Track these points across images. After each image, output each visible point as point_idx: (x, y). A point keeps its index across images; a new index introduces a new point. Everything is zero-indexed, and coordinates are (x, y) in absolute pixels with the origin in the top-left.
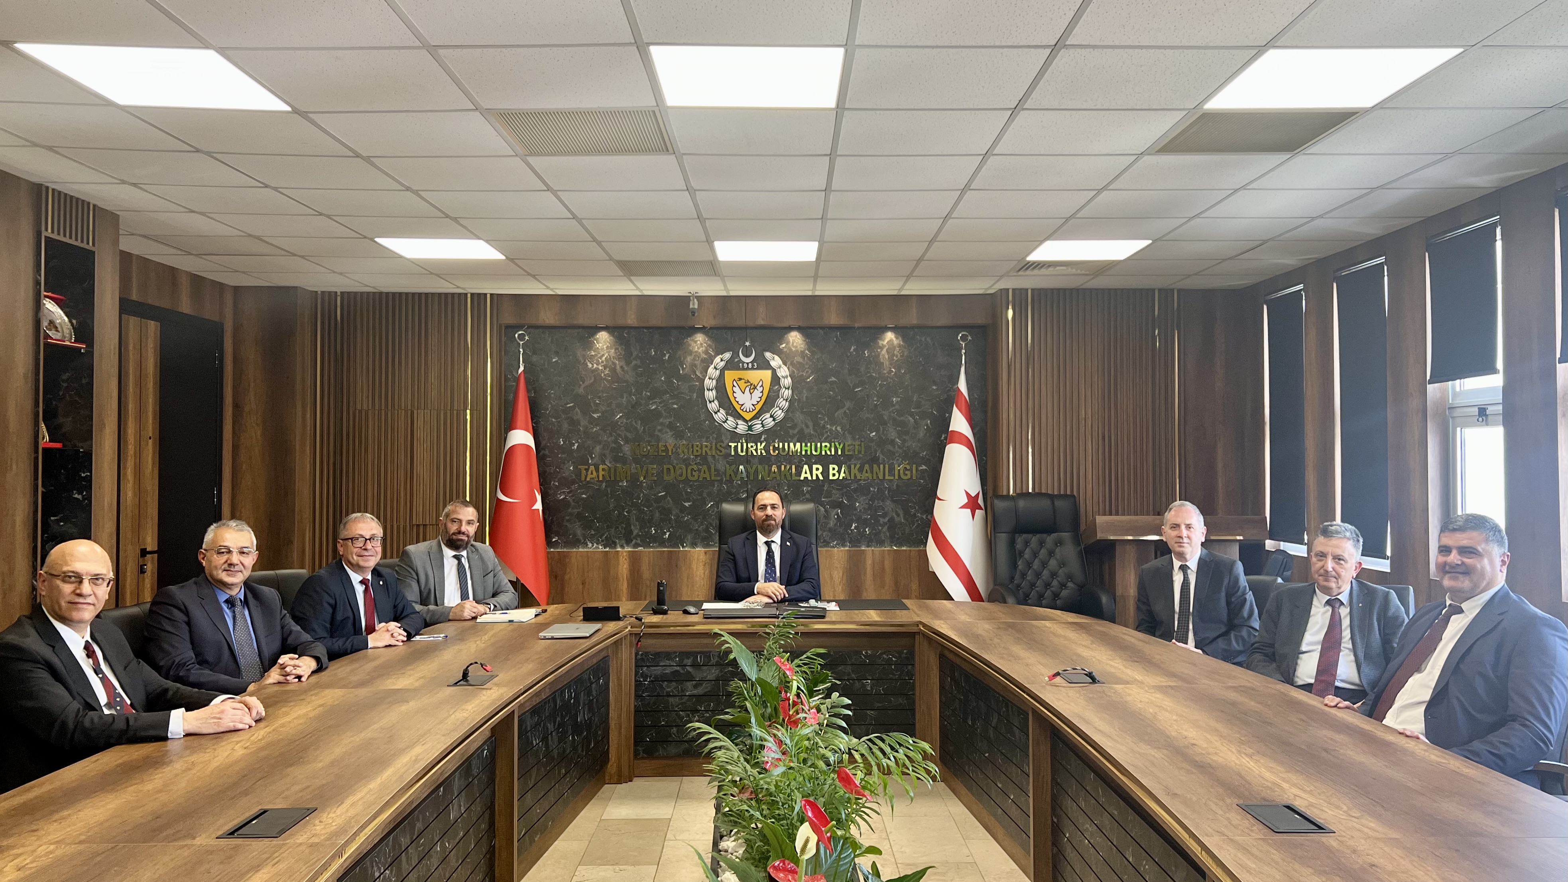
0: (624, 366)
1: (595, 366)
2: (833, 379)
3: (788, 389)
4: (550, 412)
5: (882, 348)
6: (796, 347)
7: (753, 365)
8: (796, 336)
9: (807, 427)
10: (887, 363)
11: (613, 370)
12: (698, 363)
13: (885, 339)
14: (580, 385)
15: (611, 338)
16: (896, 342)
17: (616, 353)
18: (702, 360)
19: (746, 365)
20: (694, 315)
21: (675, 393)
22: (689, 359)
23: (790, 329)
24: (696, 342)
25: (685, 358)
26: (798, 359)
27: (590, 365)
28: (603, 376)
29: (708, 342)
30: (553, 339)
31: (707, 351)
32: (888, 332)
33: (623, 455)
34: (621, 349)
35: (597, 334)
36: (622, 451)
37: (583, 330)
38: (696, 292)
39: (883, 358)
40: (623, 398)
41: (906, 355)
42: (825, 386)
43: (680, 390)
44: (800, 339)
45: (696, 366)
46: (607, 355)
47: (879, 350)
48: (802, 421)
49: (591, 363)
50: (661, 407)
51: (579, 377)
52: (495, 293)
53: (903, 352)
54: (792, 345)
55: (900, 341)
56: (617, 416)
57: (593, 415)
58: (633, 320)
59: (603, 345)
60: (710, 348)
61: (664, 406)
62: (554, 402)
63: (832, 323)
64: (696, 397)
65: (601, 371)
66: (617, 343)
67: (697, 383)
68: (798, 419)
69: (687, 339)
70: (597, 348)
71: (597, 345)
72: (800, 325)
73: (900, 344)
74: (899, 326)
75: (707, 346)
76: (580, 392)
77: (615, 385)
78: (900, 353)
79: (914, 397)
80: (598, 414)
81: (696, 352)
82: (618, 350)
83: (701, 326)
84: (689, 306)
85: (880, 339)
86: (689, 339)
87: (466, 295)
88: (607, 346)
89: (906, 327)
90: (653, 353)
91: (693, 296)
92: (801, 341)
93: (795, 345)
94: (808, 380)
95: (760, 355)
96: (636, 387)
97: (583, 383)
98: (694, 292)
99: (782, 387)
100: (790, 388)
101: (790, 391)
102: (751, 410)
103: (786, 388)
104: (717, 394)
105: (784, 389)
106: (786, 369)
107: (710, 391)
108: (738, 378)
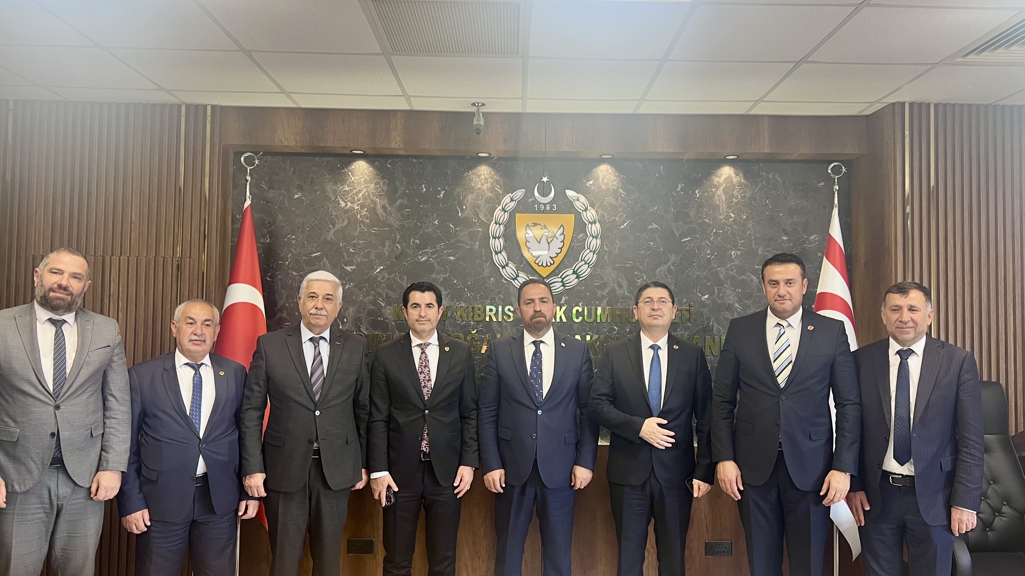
0: (387, 206)
1: (349, 204)
2: (655, 226)
3: (596, 237)
4: (290, 262)
5: (717, 187)
6: (608, 184)
7: (552, 207)
8: (608, 170)
9: (620, 287)
10: (723, 207)
11: (373, 211)
12: (481, 203)
13: (721, 175)
14: (330, 229)
15: (371, 169)
16: (735, 179)
17: (376, 189)
18: (486, 200)
19: (542, 208)
20: (479, 133)
21: (452, 241)
22: (470, 197)
23: (601, 161)
24: (479, 176)
25: (465, 197)
26: (610, 200)
27: (343, 204)
28: (359, 217)
29: (495, 176)
30: (295, 169)
31: (494, 188)
32: (726, 166)
33: (384, 320)
34: (383, 185)
35: (353, 164)
36: (382, 314)
37: (331, 158)
38: (483, 105)
39: (719, 200)
40: (385, 246)
41: (747, 196)
42: (644, 235)
43: (458, 238)
44: (612, 175)
45: (479, 207)
46: (365, 191)
47: (714, 190)
48: (613, 279)
49: (344, 201)
50: (433, 259)
51: (329, 218)
52: (217, 104)
53: (745, 192)
54: (602, 181)
55: (741, 178)
56: (377, 269)
57: (346, 268)
58: (399, 145)
59: (360, 178)
60: (498, 184)
61: (437, 258)
62: (295, 250)
63: (658, 151)
64: (479, 246)
65: (357, 212)
66: (378, 175)
67: (480, 229)
68: (609, 276)
69: (468, 172)
70: (353, 182)
71: (353, 178)
72: (613, 156)
73: (741, 181)
74: (740, 158)
75: (494, 182)
76: (329, 239)
77: (374, 230)
78: (740, 194)
79: (758, 251)
80: (352, 266)
81: (479, 189)
82: (380, 185)
83: (488, 155)
84: (473, 122)
85: (714, 176)
86: (470, 172)
87: (180, 106)
88: (366, 180)
89: (749, 161)
90: (425, 190)
91: (479, 109)
92: (613, 177)
93: (605, 181)
94: (622, 227)
95: (561, 195)
96: (401, 233)
97: (333, 226)
98: (480, 104)
99: (589, 235)
100: (599, 237)
101: (598, 240)
102: (549, 264)
103: (593, 237)
104: (505, 243)
105: (591, 238)
106: (593, 212)
107: (497, 239)
108: (533, 223)
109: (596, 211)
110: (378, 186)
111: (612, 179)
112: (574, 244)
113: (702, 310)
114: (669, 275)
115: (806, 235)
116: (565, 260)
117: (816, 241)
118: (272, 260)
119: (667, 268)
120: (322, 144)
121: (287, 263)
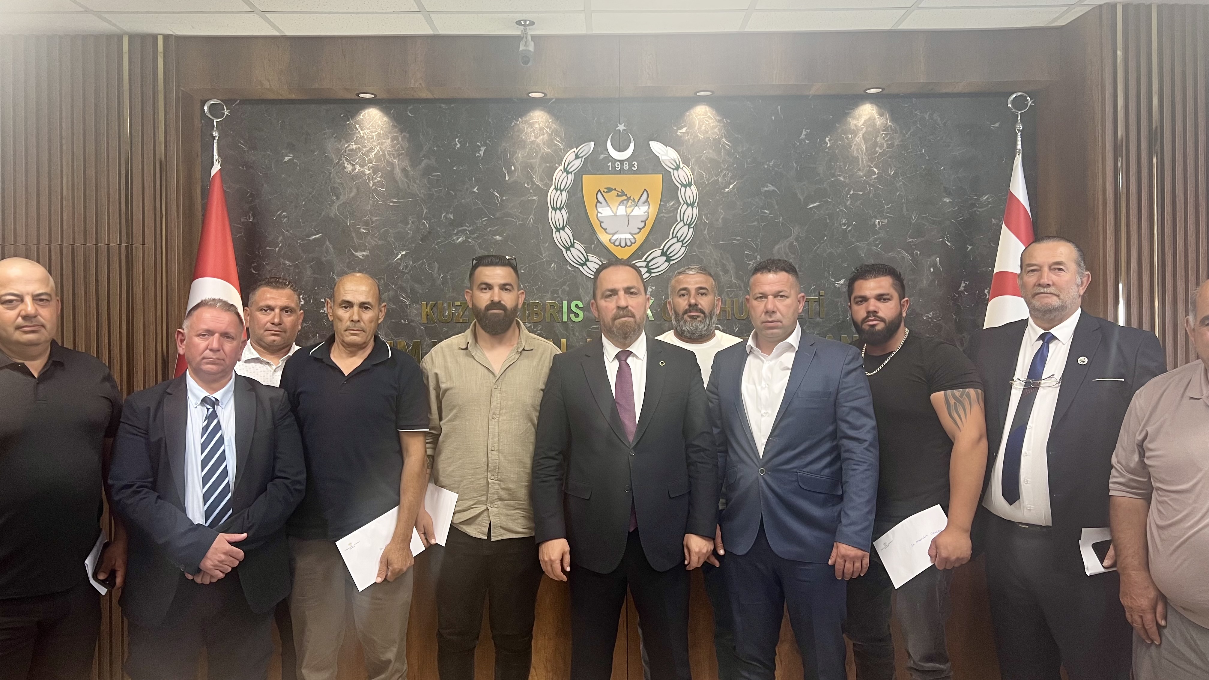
0: (409, 169)
1: (358, 167)
2: (771, 188)
3: (692, 205)
4: (281, 248)
5: (855, 133)
6: (707, 132)
7: (631, 166)
8: (706, 113)
9: (726, 271)
10: (863, 159)
11: (390, 176)
12: (536, 161)
13: (860, 116)
14: (333, 202)
15: (386, 119)
16: (879, 121)
17: (393, 146)
18: (542, 157)
19: (618, 166)
20: (526, 63)
21: (498, 215)
22: (520, 155)
23: (696, 100)
24: (531, 125)
25: (514, 153)
26: (709, 153)
27: (349, 168)
28: (371, 185)
29: (554, 125)
30: (284, 122)
31: (552, 141)
32: (865, 104)
33: (409, 323)
34: (402, 139)
35: (362, 113)
36: (407, 315)
37: (332, 106)
38: (532, 23)
39: (857, 150)
40: (408, 223)
41: (896, 144)
42: (757, 200)
43: (506, 210)
44: (712, 119)
45: (534, 168)
46: (378, 149)
47: (850, 136)
48: (715, 260)
49: (350, 163)
50: (473, 239)
51: (331, 188)
52: (172, 33)
53: (892, 138)
54: (698, 129)
55: (887, 119)
56: (398, 255)
57: (356, 254)
58: (420, 84)
59: (372, 132)
60: (557, 135)
61: (477, 238)
62: (288, 231)
63: (774, 83)
64: (534, 221)
65: (368, 178)
66: (396, 127)
67: (535, 198)
68: (709, 258)
69: (517, 120)
70: (362, 137)
71: (361, 132)
72: (713, 92)
73: (887, 124)
74: (884, 92)
75: (552, 132)
76: (332, 215)
77: (392, 202)
78: (887, 141)
79: (911, 218)
80: (364, 251)
81: (533, 142)
82: (398, 140)
83: (542, 95)
84: (519, 48)
85: (850, 117)
86: (520, 119)
87: (120, 38)
88: (379, 134)
89: (897, 96)
90: (458, 146)
91: (525, 30)
92: (713, 123)
93: (703, 128)
94: (727, 190)
95: (643, 149)
96: (428, 205)
97: (336, 198)
98: (528, 22)
99: (682, 203)
100: (696, 204)
101: (695, 209)
102: (629, 244)
103: (688, 205)
104: (569, 216)
105: (685, 206)
106: (687, 170)
107: (558, 211)
108: (606, 188)
109: (692, 170)
110: (395, 142)
111: (712, 124)
112: (662, 215)
113: (836, 300)
114: (792, 253)
115: (976, 195)
116: (650, 237)
117: (989, 203)
118: (258, 246)
119: (787, 244)
120: (316, 86)
121: (277, 249)
